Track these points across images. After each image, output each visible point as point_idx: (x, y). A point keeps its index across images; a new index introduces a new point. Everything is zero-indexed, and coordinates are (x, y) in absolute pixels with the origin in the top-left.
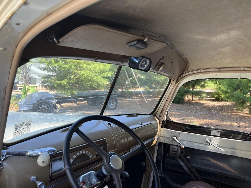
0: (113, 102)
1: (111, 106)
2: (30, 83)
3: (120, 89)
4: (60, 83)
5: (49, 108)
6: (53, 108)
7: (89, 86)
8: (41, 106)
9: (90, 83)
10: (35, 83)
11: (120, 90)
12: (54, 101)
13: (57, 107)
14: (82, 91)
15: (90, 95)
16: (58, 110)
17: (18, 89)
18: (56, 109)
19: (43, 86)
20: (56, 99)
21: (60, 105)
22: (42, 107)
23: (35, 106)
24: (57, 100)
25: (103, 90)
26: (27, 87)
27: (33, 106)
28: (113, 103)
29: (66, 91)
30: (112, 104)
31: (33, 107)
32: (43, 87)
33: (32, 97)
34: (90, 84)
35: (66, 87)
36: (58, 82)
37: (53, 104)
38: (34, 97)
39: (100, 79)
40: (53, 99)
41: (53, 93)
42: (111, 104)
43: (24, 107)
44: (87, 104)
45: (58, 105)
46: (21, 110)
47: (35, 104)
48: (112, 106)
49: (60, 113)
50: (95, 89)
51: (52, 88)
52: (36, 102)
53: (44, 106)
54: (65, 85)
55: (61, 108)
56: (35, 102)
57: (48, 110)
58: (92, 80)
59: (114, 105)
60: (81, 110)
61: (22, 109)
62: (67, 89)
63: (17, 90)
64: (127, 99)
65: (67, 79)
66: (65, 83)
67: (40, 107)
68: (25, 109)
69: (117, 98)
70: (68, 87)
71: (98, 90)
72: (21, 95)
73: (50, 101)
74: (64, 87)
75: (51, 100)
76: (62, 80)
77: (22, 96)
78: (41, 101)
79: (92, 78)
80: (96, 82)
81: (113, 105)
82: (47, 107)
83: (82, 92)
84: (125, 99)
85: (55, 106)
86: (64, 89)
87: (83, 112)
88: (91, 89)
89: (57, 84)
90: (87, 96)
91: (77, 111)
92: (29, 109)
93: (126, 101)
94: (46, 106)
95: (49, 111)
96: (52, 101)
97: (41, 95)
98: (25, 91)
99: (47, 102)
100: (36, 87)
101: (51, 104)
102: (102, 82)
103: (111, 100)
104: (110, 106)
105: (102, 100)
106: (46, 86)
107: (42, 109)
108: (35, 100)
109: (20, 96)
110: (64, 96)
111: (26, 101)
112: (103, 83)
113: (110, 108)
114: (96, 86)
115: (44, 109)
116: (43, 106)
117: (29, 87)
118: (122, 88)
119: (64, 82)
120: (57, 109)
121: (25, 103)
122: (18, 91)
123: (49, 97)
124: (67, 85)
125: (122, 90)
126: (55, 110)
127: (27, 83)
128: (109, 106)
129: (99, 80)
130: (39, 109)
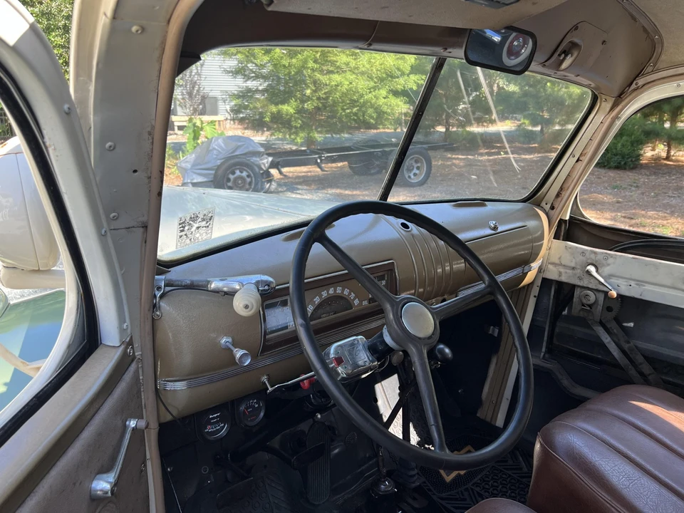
0: (419, 165)
1: (412, 177)
2: (203, 113)
3: (440, 124)
4: (279, 112)
5: (253, 179)
6: (263, 178)
7: (354, 120)
8: (233, 173)
9: (355, 110)
10: (215, 113)
11: (441, 129)
12: (265, 161)
13: (273, 176)
14: (336, 133)
15: (356, 146)
16: (274, 186)
17: (176, 128)
18: (270, 181)
19: (233, 120)
20: (269, 155)
21: (281, 173)
22: (236, 175)
23: (220, 172)
24: (270, 159)
25: (393, 131)
26: (198, 124)
27: (213, 172)
28: (418, 168)
29: (294, 133)
30: (415, 171)
31: (215, 175)
32: (235, 123)
33: (211, 150)
34: (356, 114)
35: (293, 124)
36: (274, 109)
37: (262, 169)
38: (215, 149)
39: (384, 98)
40: (262, 155)
41: (259, 138)
42: (413, 169)
43: (194, 176)
44: (347, 170)
45: (274, 172)
46: (186, 181)
47: (219, 167)
48: (415, 174)
49: (281, 192)
50: (369, 126)
51: (258, 124)
52: (222, 164)
53: (241, 172)
54: (292, 116)
55: (282, 179)
56: (219, 162)
57: (250, 183)
58: (364, 102)
59: (421, 174)
60: (331, 186)
61: (189, 181)
62: (296, 127)
63: (173, 130)
64: (460, 157)
65: (296, 101)
66: (292, 111)
67: (232, 177)
68: (195, 181)
69: (431, 153)
70: (300, 122)
71: (378, 131)
72: (184, 144)
73: (254, 159)
74: (289, 122)
75: (256, 157)
76: (283, 103)
77: (188, 145)
78: (232, 161)
79: (362, 96)
80: (372, 106)
81: (417, 172)
82: (248, 176)
83: (334, 135)
84: (454, 156)
85: (267, 174)
86: (288, 128)
87: (338, 191)
88: (358, 128)
89: (271, 113)
90: (349, 149)
91: (323, 188)
92: (205, 180)
93: (456, 162)
94: (244, 174)
95: (253, 187)
96: (258, 159)
97: (234, 144)
98: (194, 131)
99: (247, 162)
100: (217, 123)
101: (257, 169)
102: (390, 105)
103: (414, 160)
104: (409, 177)
105: (387, 159)
106: (241, 121)
107: (236, 179)
108: (219, 157)
109: (183, 147)
110: (288, 147)
111: (197, 158)
112: (392, 109)
113: (409, 180)
114: (373, 119)
115: (240, 182)
116: (238, 173)
117: (202, 122)
118: (447, 122)
119: (289, 108)
120: (273, 183)
121: (194, 165)
122: (176, 134)
123: (251, 149)
124: (296, 115)
125: (447, 129)
126: (269, 185)
127: (195, 110)
128: (407, 176)
129: (381, 101)
130: (229, 180)
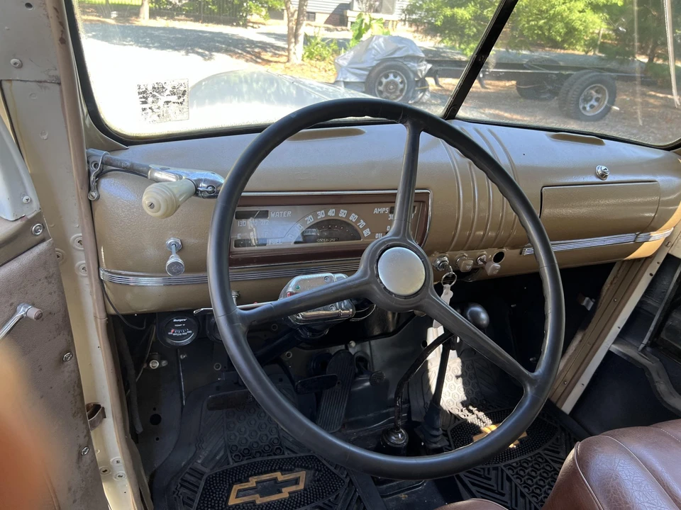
0: (599, 96)
1: (588, 108)
2: (376, 11)
3: (643, 53)
4: (453, 16)
5: (406, 86)
6: (417, 86)
7: (538, 34)
8: (387, 77)
9: (542, 22)
10: (390, 12)
11: (644, 59)
12: (423, 68)
13: (428, 85)
14: (511, 48)
15: (530, 64)
16: (427, 96)
17: (349, 24)
18: (424, 91)
19: (405, 21)
20: (429, 61)
21: (437, 83)
22: (388, 80)
23: (373, 74)
24: (429, 66)
25: (583, 53)
26: (367, 21)
27: (367, 73)
28: (597, 100)
29: (465, 42)
30: (593, 102)
31: (369, 76)
32: (405, 24)
33: (370, 49)
34: (540, 28)
35: (467, 31)
36: (448, 12)
37: (418, 77)
38: (374, 48)
39: (580, 12)
40: (421, 61)
41: (429, 43)
42: (591, 100)
43: (348, 75)
44: (515, 90)
45: (430, 81)
46: (338, 79)
47: (374, 68)
48: (592, 107)
49: (435, 104)
50: (556, 45)
51: (432, 30)
52: (378, 65)
53: (395, 77)
54: (467, 22)
55: (439, 90)
56: (375, 63)
57: (402, 90)
58: (554, 14)
59: (599, 107)
60: (490, 107)
61: (342, 79)
62: (469, 36)
63: (346, 26)
64: (658, 95)
65: (476, 5)
66: (467, 16)
67: (384, 80)
68: (348, 80)
69: (619, 84)
70: (475, 30)
71: (566, 52)
72: (348, 40)
73: (411, 64)
74: (463, 28)
75: (414, 62)
76: (460, 6)
77: (351, 42)
78: (388, 63)
79: (553, 6)
80: (562, 20)
81: (595, 104)
82: (401, 83)
83: (510, 50)
84: (653, 93)
85: (423, 83)
86: (460, 35)
87: (497, 112)
88: (542, 46)
89: (445, 16)
90: (521, 66)
91: (480, 107)
92: (358, 80)
93: (652, 101)
94: (398, 80)
95: (404, 94)
96: (416, 65)
97: (393, 46)
98: (360, 29)
99: (404, 66)
100: (390, 23)
101: (412, 76)
102: (585, 22)
103: (595, 89)
104: (584, 108)
105: (562, 85)
106: (413, 22)
107: (388, 84)
108: (376, 58)
109: (347, 44)
110: (458, 57)
111: (354, 57)
112: (586, 27)
113: (583, 112)
114: (560, 36)
115: (391, 87)
116: (391, 77)
117: (371, 19)
118: (653, 51)
119: (465, 12)
120: (427, 93)
121: (350, 63)
122: (348, 30)
123: (411, 53)
124: (472, 22)
125: (651, 60)
126: (422, 94)
127: (371, 7)
128: (581, 107)
129: (575, 16)
130: (381, 83)
